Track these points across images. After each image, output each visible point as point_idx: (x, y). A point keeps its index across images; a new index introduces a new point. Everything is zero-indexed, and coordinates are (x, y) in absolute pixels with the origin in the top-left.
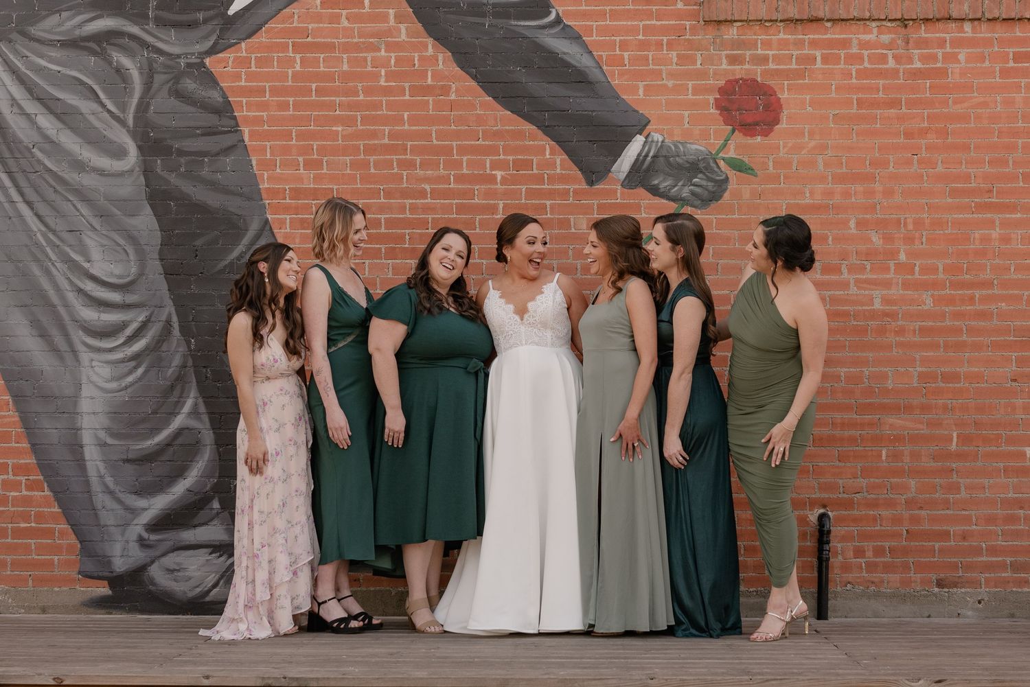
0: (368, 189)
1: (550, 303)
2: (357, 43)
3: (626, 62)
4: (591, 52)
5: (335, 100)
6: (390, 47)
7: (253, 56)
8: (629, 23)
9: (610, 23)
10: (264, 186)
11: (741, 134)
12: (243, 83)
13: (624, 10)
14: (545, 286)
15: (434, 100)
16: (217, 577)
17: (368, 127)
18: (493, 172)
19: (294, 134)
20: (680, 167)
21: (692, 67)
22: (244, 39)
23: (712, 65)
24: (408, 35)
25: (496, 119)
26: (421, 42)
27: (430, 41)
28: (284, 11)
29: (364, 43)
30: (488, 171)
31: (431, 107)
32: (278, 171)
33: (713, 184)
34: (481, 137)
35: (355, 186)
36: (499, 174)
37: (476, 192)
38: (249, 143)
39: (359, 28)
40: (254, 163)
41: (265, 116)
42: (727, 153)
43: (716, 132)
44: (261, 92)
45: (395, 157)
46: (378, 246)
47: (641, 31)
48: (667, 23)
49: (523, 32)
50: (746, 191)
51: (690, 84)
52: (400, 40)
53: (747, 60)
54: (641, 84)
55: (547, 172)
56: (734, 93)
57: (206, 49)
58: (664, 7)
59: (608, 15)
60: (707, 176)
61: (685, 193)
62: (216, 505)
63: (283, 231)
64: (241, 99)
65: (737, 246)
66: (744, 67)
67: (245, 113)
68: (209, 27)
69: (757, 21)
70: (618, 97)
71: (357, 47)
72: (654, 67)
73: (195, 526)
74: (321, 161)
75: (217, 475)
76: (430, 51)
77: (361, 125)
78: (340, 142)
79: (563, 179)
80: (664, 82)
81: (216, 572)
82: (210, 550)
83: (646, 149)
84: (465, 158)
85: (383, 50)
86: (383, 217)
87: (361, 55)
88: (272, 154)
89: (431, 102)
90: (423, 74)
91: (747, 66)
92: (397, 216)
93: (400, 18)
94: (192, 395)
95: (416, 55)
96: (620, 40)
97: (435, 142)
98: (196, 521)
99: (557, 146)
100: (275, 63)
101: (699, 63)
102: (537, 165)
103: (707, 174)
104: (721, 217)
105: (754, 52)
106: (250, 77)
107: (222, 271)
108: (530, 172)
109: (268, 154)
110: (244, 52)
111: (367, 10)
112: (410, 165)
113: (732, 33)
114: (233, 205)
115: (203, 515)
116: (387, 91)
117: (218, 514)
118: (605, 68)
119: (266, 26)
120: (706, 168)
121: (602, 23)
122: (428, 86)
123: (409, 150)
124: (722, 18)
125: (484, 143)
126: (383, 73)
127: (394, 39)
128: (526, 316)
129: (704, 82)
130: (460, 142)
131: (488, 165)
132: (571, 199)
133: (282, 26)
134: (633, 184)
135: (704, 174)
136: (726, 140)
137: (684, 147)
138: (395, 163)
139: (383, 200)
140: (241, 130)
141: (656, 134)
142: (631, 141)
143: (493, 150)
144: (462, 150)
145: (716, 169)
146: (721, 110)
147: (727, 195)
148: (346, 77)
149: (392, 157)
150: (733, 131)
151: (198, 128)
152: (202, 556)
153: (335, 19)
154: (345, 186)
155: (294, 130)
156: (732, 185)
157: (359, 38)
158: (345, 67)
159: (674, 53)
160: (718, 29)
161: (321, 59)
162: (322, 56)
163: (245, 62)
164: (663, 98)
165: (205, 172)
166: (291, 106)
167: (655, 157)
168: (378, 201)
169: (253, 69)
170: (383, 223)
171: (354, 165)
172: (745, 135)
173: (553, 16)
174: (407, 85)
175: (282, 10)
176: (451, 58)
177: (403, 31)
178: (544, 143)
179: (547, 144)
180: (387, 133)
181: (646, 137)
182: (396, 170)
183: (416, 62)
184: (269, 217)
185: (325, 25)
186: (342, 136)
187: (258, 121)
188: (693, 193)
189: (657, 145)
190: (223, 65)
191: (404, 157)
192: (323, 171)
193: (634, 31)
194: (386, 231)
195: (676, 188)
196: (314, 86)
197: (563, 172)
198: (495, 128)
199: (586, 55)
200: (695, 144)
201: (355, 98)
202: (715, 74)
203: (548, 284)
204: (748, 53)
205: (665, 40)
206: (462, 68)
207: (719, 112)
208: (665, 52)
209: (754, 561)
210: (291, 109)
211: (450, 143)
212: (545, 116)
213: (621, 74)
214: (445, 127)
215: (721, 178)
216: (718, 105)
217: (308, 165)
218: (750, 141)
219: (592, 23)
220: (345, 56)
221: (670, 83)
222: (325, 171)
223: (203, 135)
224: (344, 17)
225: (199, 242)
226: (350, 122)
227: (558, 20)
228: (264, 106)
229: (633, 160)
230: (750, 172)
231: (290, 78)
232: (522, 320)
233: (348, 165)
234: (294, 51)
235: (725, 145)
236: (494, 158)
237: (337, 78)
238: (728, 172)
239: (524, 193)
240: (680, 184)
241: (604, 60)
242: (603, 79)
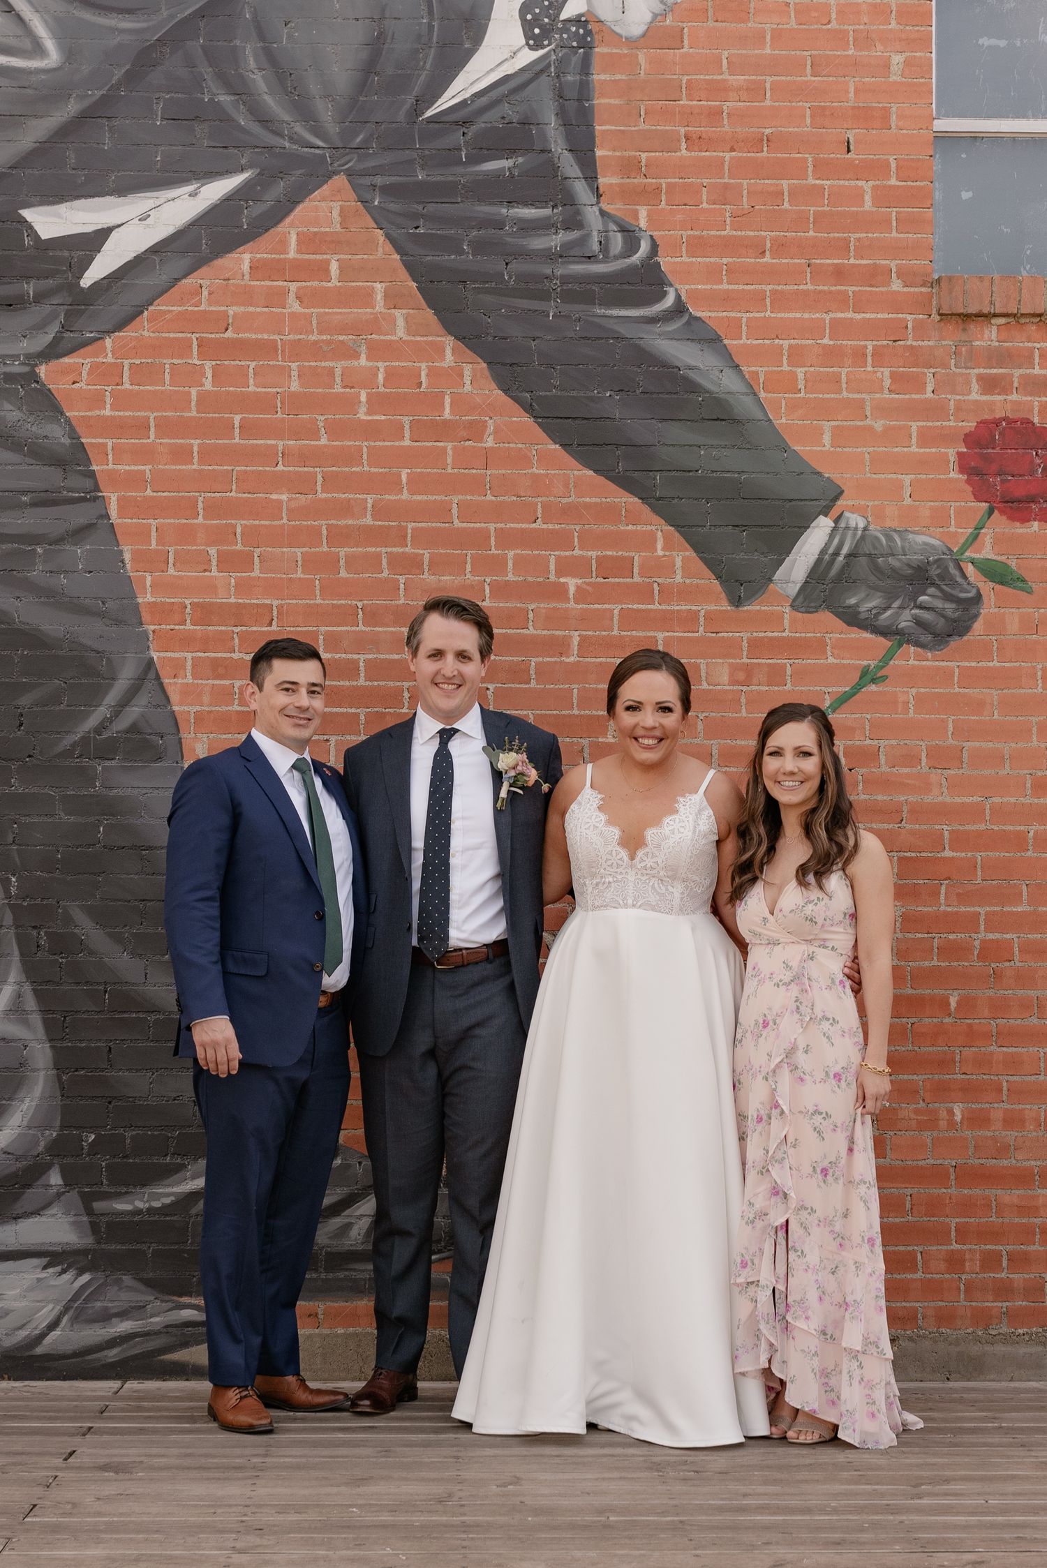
0: (334, 606)
1: (688, 834)
2: (315, 343)
3: (801, 386)
4: (737, 366)
5: (277, 446)
6: (376, 351)
7: (126, 363)
8: (806, 316)
9: (773, 315)
10: (146, 598)
11: (1004, 518)
12: (107, 412)
13: (797, 292)
14: (681, 799)
15: (454, 448)
16: (59, 1308)
17: (334, 495)
18: (562, 580)
19: (200, 505)
20: (894, 573)
21: (918, 396)
22: (109, 332)
23: (953, 392)
24: (409, 331)
25: (566, 485)
26: (431, 343)
27: (449, 342)
28: (184, 281)
29: (328, 342)
30: (553, 578)
31: (449, 461)
32: (171, 571)
33: (954, 606)
34: (540, 516)
35: (312, 602)
36: (572, 583)
37: (531, 615)
38: (119, 521)
39: (319, 315)
40: (127, 556)
41: (148, 472)
42: (979, 551)
43: (958, 512)
44: (141, 427)
45: (384, 550)
46: (353, 710)
47: (827, 331)
48: (873, 316)
49: (617, 328)
50: (1012, 619)
51: (914, 426)
52: (393, 338)
53: (1016, 384)
54: (827, 425)
55: (659, 580)
56: (991, 443)
57: (39, 349)
58: (868, 289)
59: (768, 300)
60: (942, 591)
61: (905, 621)
62: (55, 1178)
63: (180, 681)
64: (104, 441)
65: (996, 717)
66: (1009, 398)
67: (111, 466)
68: (46, 309)
69: (1034, 315)
70: (786, 449)
71: (316, 351)
72: (851, 396)
73: (16, 1218)
74: (250, 556)
75: (58, 1123)
76: (449, 359)
77: (322, 492)
78: (285, 521)
79: (684, 593)
80: (868, 422)
81: (56, 1301)
82: (45, 1261)
83: (836, 541)
84: (511, 554)
85: (363, 356)
86: (362, 657)
87: (323, 364)
88: (160, 541)
89: (450, 452)
90: (435, 401)
91: (1014, 397)
92: (387, 656)
93: (393, 300)
94: (11, 979)
95: (423, 366)
96: (790, 346)
97: (457, 524)
98: (18, 1208)
99: (677, 534)
100: (167, 376)
101: (930, 388)
102: (641, 567)
103: (944, 587)
104: (967, 664)
105: (1028, 371)
106: (121, 401)
107: (68, 753)
108: (628, 580)
109: (154, 542)
110: (110, 355)
111: (334, 282)
112: (413, 564)
113: (988, 336)
114: (89, 632)
115: (32, 1195)
116: (370, 431)
117: (59, 1195)
118: (762, 395)
119: (151, 308)
120: (942, 577)
121: (757, 315)
122: (445, 422)
123: (409, 539)
124: (972, 310)
125: (545, 526)
126: (363, 398)
127: (382, 337)
128: (640, 853)
129: (939, 424)
130: (502, 525)
131: (552, 567)
132: (701, 629)
133: (180, 309)
134: (812, 604)
135: (938, 587)
136: (979, 528)
137: (903, 539)
138: (384, 562)
139: (361, 628)
140: (103, 497)
141: (855, 515)
142: (808, 527)
143: (561, 540)
144: (506, 539)
145: (959, 579)
146: (969, 475)
147: (978, 626)
148: (296, 403)
149: (378, 549)
150: (991, 512)
151: (24, 492)
152: (30, 1271)
153: (278, 298)
154: (294, 602)
155: (201, 499)
156: (988, 608)
157: (320, 333)
158: (295, 386)
159: (887, 371)
160: (964, 330)
161: (251, 370)
162: (253, 364)
163: (111, 374)
164: (866, 451)
165: (37, 573)
166: (195, 454)
167: (851, 555)
168: (353, 628)
169: (127, 386)
170: (362, 669)
171: (310, 563)
172: (1012, 518)
173: (669, 301)
174: (406, 420)
175: (177, 280)
176: (487, 373)
177: (400, 322)
178: (654, 528)
179: (660, 531)
180: (369, 506)
181: (837, 521)
182: (385, 574)
183: (423, 379)
184: (155, 655)
185: (258, 310)
186: (288, 510)
187: (136, 481)
188: (919, 622)
189: (854, 535)
190: (71, 378)
191: (400, 550)
192: (252, 574)
193: (814, 329)
194: (367, 683)
195: (889, 613)
196: (237, 419)
197: (688, 581)
198: (565, 501)
199: (728, 372)
200: (923, 534)
201: (312, 443)
202: (958, 409)
203: (689, 797)
204: (1017, 373)
205: (870, 348)
206: (506, 391)
207: (965, 477)
208: (869, 368)
209: (1024, 1279)
210: (196, 460)
211: (483, 525)
212: (655, 479)
213: (793, 407)
214: (476, 498)
215: (970, 595)
216: (964, 464)
217: (229, 562)
218: (1019, 529)
219: (739, 315)
220: (294, 366)
221: (879, 425)
222: (256, 573)
223: (34, 504)
224: (292, 296)
225: (25, 700)
226: (302, 484)
227: (679, 309)
228: (145, 454)
229: (812, 560)
230: (1020, 584)
231: (193, 404)
232: (632, 859)
233: (300, 563)
234: (201, 356)
235: (975, 537)
236: (563, 554)
237: (279, 405)
238: (980, 585)
239: (616, 618)
240: (896, 604)
241: (761, 381)
242: (760, 415)
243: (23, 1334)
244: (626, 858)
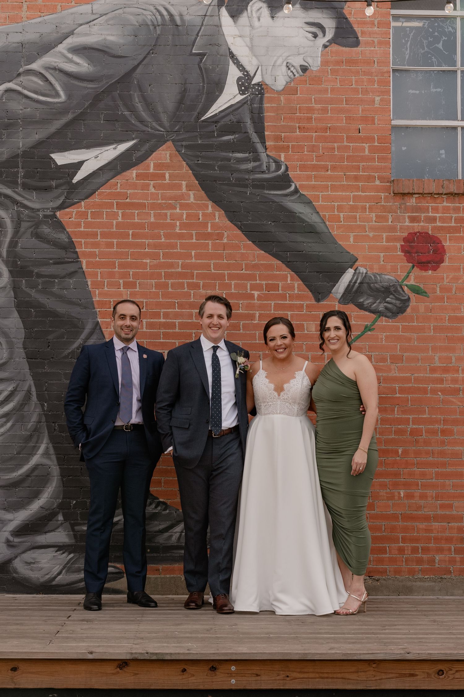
0: (168, 302)
1: (300, 386)
2: (160, 203)
3: (342, 220)
4: (318, 212)
5: (145, 242)
6: (183, 207)
7: (89, 211)
8: (344, 194)
9: (331, 193)
10: (96, 299)
11: (418, 269)
12: (82, 229)
13: (340, 185)
14: (296, 373)
15: (212, 243)
16: (61, 567)
17: (167, 260)
18: (252, 292)
19: (117, 264)
20: (378, 290)
21: (386, 224)
22: (83, 200)
23: (399, 222)
24: (195, 199)
25: (254, 257)
26: (203, 203)
27: (210, 203)
28: (111, 181)
29: (165, 203)
30: (249, 291)
31: (210, 247)
32: (106, 289)
33: (399, 302)
34: (244, 268)
35: (158, 300)
36: (256, 293)
37: (241, 305)
38: (86, 270)
39: (162, 193)
40: (89, 283)
41: (97, 252)
42: (409, 282)
43: (401, 267)
44: (95, 235)
45: (185, 281)
46: (174, 341)
47: (352, 199)
48: (369, 194)
49: (273, 198)
50: (422, 307)
51: (384, 235)
52: (189, 202)
53: (422, 219)
54: (352, 235)
55: (289, 292)
56: (413, 241)
57: (57, 206)
58: (367, 184)
59: (329, 188)
60: (395, 296)
61: (381, 308)
62: (60, 518)
63: (109, 330)
64: (81, 240)
65: (416, 344)
66: (420, 224)
67: (83, 249)
68: (60, 191)
69: (429, 194)
70: (336, 243)
71: (160, 206)
72: (360, 223)
73: (46, 533)
74: (135, 283)
75: (61, 497)
76: (210, 209)
77: (162, 259)
78: (148, 270)
79: (299, 297)
80: (367, 233)
81: (60, 564)
82: (56, 549)
83: (355, 278)
84: (233, 282)
85: (178, 208)
86: (177, 321)
87: (163, 211)
88: (101, 277)
89: (210, 244)
90: (205, 225)
91: (422, 224)
92: (187, 321)
93: (189, 187)
94: (44, 442)
95: (200, 212)
96: (338, 205)
97: (213, 271)
98: (47, 529)
99: (295, 275)
100: (105, 216)
101: (390, 221)
102: (282, 287)
103: (396, 295)
104: (405, 324)
105: (427, 214)
106: (87, 225)
107: (66, 357)
108: (277, 292)
109: (99, 278)
110: (83, 208)
111: (167, 181)
112: (196, 286)
113: (412, 201)
114: (75, 311)
115: (52, 524)
116: (180, 236)
117: (62, 524)
118: (327, 223)
119: (98, 191)
120: (395, 291)
121: (325, 193)
122: (209, 233)
123: (195, 277)
124: (406, 191)
125: (246, 272)
126: (178, 224)
127: (185, 202)
128: (282, 394)
129: (394, 234)
130: (230, 272)
131: (249, 287)
132: (305, 310)
133: (109, 191)
134: (346, 301)
135: (394, 295)
136: (409, 273)
137: (380, 277)
138: (186, 285)
139: (177, 310)
140: (80, 261)
141: (362, 268)
142: (345, 273)
143: (252, 277)
144: (231, 277)
145: (401, 292)
146: (405, 253)
147: (409, 310)
148: (153, 226)
149: (183, 281)
150: (413, 267)
151: (51, 259)
152: (50, 553)
153: (147, 187)
154: (152, 300)
155: (117, 262)
156: (413, 303)
157: (162, 200)
158: (152, 220)
159: (374, 214)
160: (403, 199)
161: (136, 214)
162: (137, 212)
163: (84, 215)
164: (366, 244)
165: (55, 289)
166: (115, 245)
167: (361, 283)
168: (174, 310)
169: (90, 219)
170: (177, 325)
171: (158, 286)
172: (421, 269)
173: (293, 188)
174: (194, 232)
175: (109, 180)
176: (224, 215)
177: (192, 196)
178: (287, 273)
179: (289, 274)
180: (180, 264)
181: (355, 270)
182: (186, 290)
183: (200, 217)
184: (99, 320)
185: (139, 191)
186: (150, 266)
187: (93, 255)
188: (386, 308)
189: (362, 275)
190: (69, 216)
191: (192, 281)
192: (136, 290)
193: (347, 199)
194: (179, 331)
195: (375, 305)
196: (131, 232)
197: (299, 293)
198: (253, 262)
199: (314, 214)
200: (388, 275)
201: (159, 241)
202: (401, 228)
203: (299, 372)
204: (423, 215)
205: (368, 206)
206: (231, 222)
207: (403, 254)
208: (367, 213)
209: (428, 557)
210: (115, 247)
211: (223, 271)
212: (287, 254)
213: (339, 227)
214: (220, 261)
215: (406, 298)
216: (403, 249)
217: (127, 285)
218: (424, 273)
219: (319, 193)
220: (152, 212)
221: (371, 235)
222: (138, 289)
223: (55, 263)
224: (151, 186)
225: (50, 337)
226: (155, 256)
227: (296, 191)
228: (96, 245)
229: (346, 284)
230: (425, 294)
231: (114, 226)
232: (279, 396)
233: (154, 286)
234: (117, 208)
235: (408, 276)
236: (253, 282)
237: (146, 227)
238: (410, 294)
239: (273, 306)
240: (378, 301)
241: (327, 218)
242: (326, 231)
243: (48, 577)
244: (277, 396)
